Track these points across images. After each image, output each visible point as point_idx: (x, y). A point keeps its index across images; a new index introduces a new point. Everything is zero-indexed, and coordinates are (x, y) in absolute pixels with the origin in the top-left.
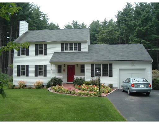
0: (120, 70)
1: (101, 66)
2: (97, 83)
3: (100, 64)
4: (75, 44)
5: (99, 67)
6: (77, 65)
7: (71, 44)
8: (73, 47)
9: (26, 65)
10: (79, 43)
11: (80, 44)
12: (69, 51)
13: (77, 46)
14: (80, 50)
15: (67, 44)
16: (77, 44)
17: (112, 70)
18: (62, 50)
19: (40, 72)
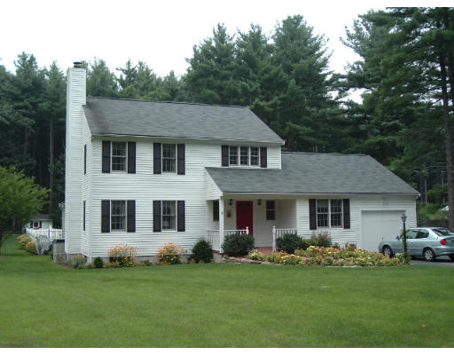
0: (363, 212)
1: (327, 205)
2: (324, 242)
3: (327, 201)
4: (254, 150)
5: (324, 206)
6: (260, 202)
7: (244, 149)
8: (250, 156)
9: (129, 201)
10: (261, 148)
11: (264, 150)
12: (240, 166)
13: (257, 154)
14: (264, 164)
15: (234, 149)
16: (257, 149)
17: (349, 214)
18: (225, 163)
19: (169, 219)
